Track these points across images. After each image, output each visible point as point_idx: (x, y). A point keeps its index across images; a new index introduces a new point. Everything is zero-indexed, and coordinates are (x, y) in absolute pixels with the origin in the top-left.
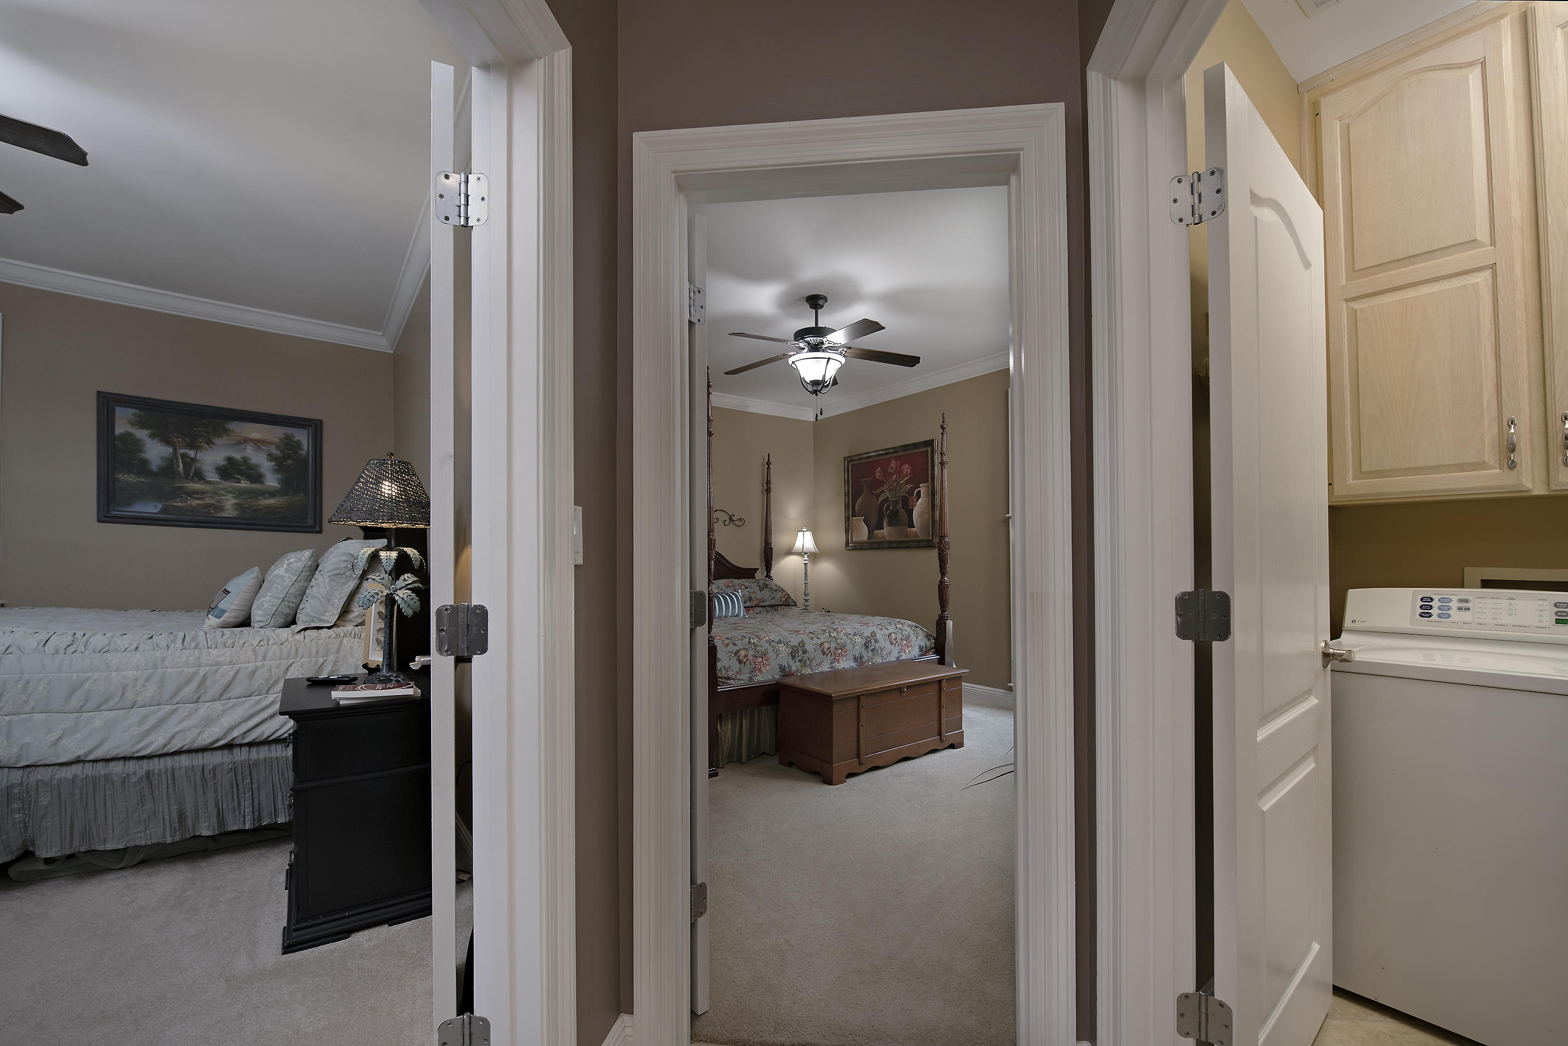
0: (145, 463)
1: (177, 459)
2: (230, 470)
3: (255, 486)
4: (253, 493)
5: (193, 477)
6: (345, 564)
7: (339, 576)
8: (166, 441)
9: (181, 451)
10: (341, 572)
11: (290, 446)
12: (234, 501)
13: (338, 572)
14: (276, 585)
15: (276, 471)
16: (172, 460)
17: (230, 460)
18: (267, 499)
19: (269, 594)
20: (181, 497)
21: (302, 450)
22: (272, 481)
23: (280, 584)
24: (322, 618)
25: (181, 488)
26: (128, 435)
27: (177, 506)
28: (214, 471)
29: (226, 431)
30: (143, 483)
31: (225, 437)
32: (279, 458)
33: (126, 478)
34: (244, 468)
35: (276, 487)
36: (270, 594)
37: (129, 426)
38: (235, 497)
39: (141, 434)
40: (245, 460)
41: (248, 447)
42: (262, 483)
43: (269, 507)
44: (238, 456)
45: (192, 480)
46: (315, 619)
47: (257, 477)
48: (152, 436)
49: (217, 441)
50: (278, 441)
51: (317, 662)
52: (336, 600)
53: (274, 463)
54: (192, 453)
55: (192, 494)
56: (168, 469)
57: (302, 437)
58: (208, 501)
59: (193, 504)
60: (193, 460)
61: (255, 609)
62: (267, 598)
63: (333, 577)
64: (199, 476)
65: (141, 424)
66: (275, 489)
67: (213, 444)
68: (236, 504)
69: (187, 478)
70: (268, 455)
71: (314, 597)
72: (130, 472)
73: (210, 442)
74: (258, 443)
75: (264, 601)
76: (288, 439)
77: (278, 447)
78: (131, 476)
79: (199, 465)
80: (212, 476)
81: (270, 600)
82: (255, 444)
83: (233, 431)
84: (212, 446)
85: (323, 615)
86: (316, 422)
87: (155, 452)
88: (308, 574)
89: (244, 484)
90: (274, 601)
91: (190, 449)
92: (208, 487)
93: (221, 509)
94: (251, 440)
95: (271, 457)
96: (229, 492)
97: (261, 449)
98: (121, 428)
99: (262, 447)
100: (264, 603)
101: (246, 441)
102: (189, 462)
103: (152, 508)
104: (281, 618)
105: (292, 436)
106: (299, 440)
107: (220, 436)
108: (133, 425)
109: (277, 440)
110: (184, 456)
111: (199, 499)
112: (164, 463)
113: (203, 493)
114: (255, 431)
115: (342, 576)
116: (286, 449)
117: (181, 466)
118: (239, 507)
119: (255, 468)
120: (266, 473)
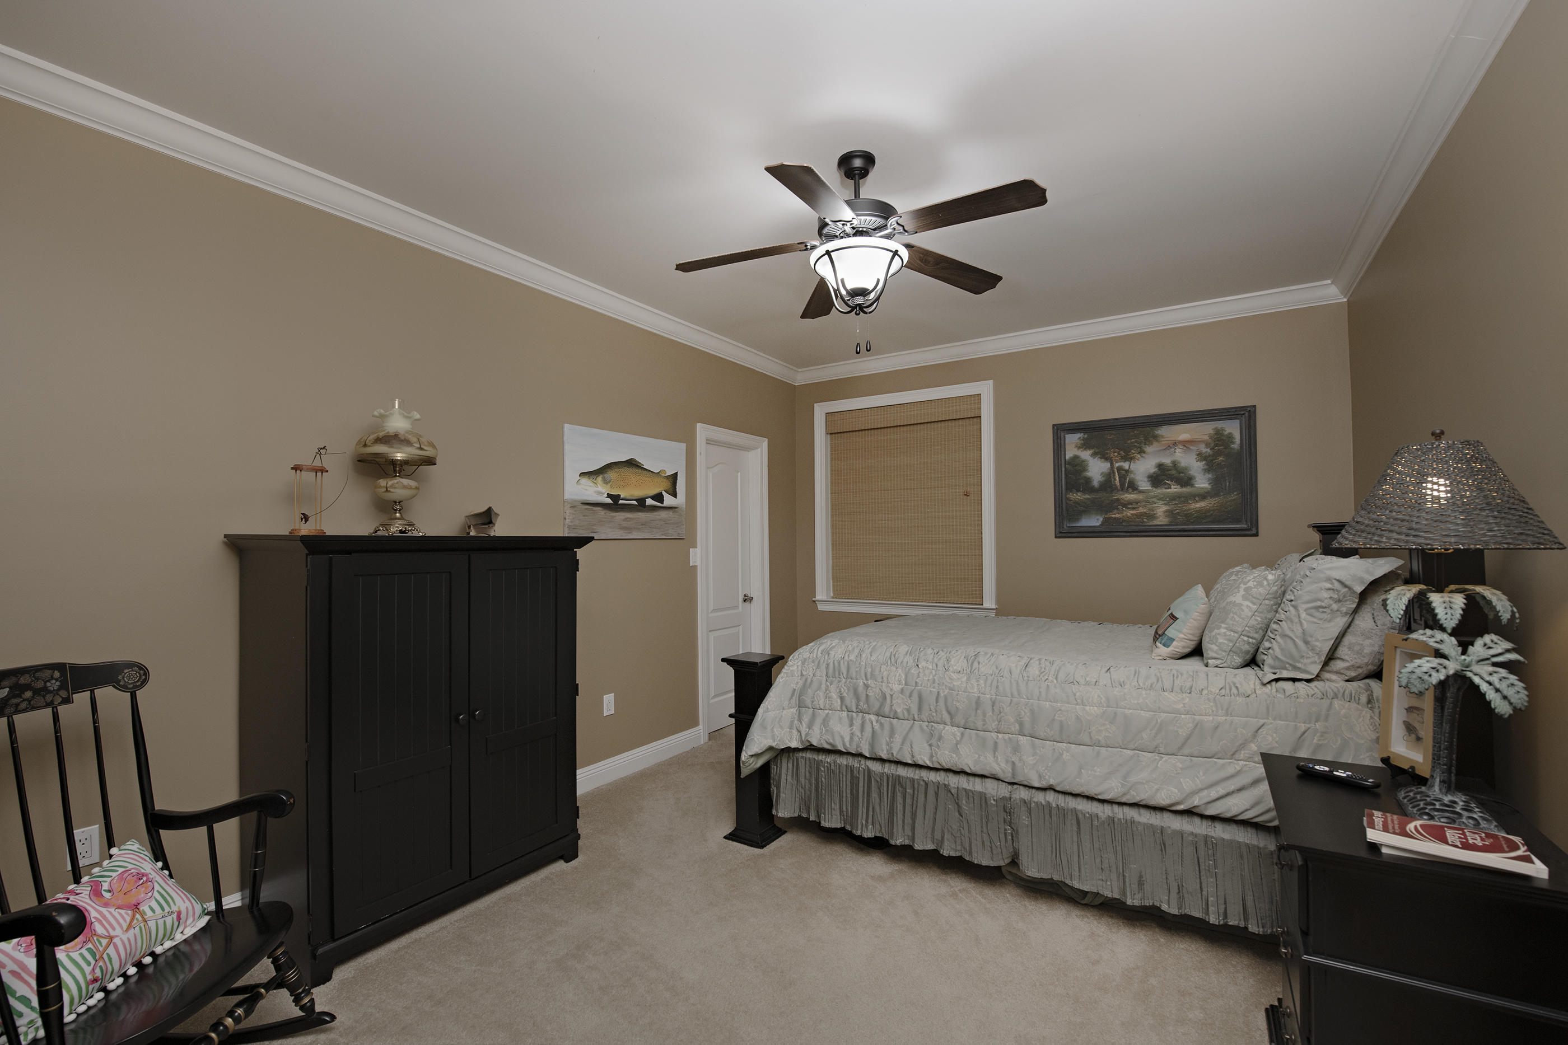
0: (1088, 480)
1: (1114, 473)
2: (1160, 477)
3: (1184, 490)
4: (1184, 497)
5: (1128, 487)
6: (1331, 594)
7: (1321, 610)
8: (1105, 457)
9: (1117, 465)
10: (1323, 604)
11: (1220, 440)
12: (1164, 508)
13: (1319, 603)
14: (1231, 615)
15: (1206, 471)
16: (1109, 474)
17: (1160, 466)
18: (1197, 502)
19: (1223, 625)
20: (1118, 509)
21: (1234, 443)
22: (1202, 482)
23: (1237, 615)
24: (1299, 665)
25: (1118, 500)
26: (1076, 457)
27: (1115, 518)
28: (1146, 480)
29: (1156, 437)
30: (1088, 499)
31: (1155, 444)
32: (1209, 456)
33: (1076, 496)
34: (1173, 472)
35: (1207, 489)
36: (1225, 626)
37: (1076, 449)
38: (1166, 504)
39: (1085, 455)
40: (1175, 464)
41: (1178, 450)
42: (1192, 485)
43: (1199, 511)
44: (1167, 461)
45: (1127, 491)
46: (1287, 666)
47: (1185, 480)
48: (1094, 455)
49: (1148, 449)
50: (1208, 438)
51: (1296, 728)
52: (1317, 643)
53: (1204, 462)
54: (1126, 465)
55: (1126, 505)
56: (1107, 485)
57: (1233, 428)
58: (1141, 510)
59: (1129, 514)
60: (1127, 471)
61: (1208, 643)
62: (1223, 630)
63: (1313, 611)
64: (1133, 487)
65: (1085, 445)
66: (1206, 490)
67: (1144, 452)
68: (1166, 511)
69: (1122, 489)
70: (1198, 455)
71: (1284, 636)
72: (1078, 491)
73: (1142, 452)
74: (1186, 444)
75: (1219, 634)
76: (1218, 432)
77: (1207, 445)
78: (1079, 494)
79: (1132, 476)
80: (1144, 485)
81: (1225, 633)
82: (1184, 446)
83: (1162, 436)
84: (1144, 455)
85: (1299, 662)
86: (1249, 409)
87: (1096, 469)
88: (1272, 602)
89: (1175, 489)
90: (1230, 635)
91: (1125, 462)
92: (1141, 497)
93: (1152, 517)
94: (1180, 442)
95: (1201, 456)
96: (1160, 499)
97: (1190, 449)
98: (1070, 452)
99: (1192, 447)
100: (1218, 636)
101: (1175, 444)
102: (1124, 473)
103: (1094, 521)
104: (1239, 657)
105: (1223, 430)
106: (1230, 434)
107: (1150, 443)
108: (1079, 448)
109: (1206, 437)
110: (1119, 469)
111: (1134, 508)
112: (1103, 479)
113: (1137, 503)
114: (1183, 432)
115: (1325, 610)
116: (1216, 445)
117: (1117, 479)
118: (1170, 513)
119: (1183, 471)
120: (1196, 474)
